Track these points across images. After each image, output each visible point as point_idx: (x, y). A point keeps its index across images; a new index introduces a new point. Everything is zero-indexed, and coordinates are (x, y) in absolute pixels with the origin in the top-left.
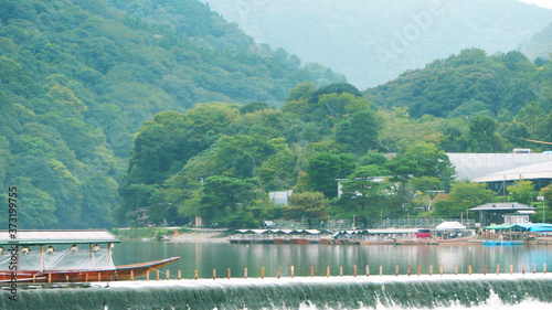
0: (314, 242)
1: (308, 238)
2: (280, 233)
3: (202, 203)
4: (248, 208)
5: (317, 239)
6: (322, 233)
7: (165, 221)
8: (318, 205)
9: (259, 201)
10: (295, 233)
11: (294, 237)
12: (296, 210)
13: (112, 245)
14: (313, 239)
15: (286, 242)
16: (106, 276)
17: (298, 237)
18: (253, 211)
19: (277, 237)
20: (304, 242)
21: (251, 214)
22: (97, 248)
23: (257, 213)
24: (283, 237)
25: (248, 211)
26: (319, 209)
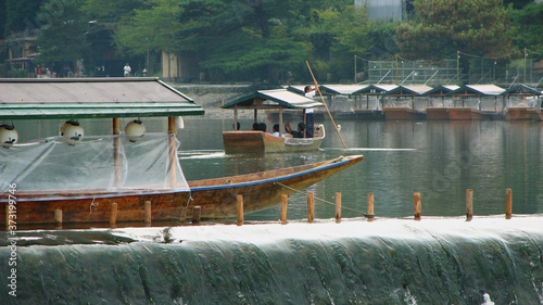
0: (490, 117)
1: (475, 105)
2: (401, 93)
3: (184, 17)
4: (300, 30)
5: (498, 108)
6: (511, 93)
7: (79, 64)
8: (488, 21)
9: (328, 14)
10: (439, 92)
11: (438, 104)
12: (431, 36)
13: (181, 122)
14: (488, 108)
15: (417, 117)
16: (165, 209)
17: (448, 104)
18: (313, 38)
19: (392, 105)
20: (467, 116)
21: (307, 47)
22: (138, 131)
23: (323, 44)
24: (407, 105)
25: (297, 38)
26: (490, 33)
